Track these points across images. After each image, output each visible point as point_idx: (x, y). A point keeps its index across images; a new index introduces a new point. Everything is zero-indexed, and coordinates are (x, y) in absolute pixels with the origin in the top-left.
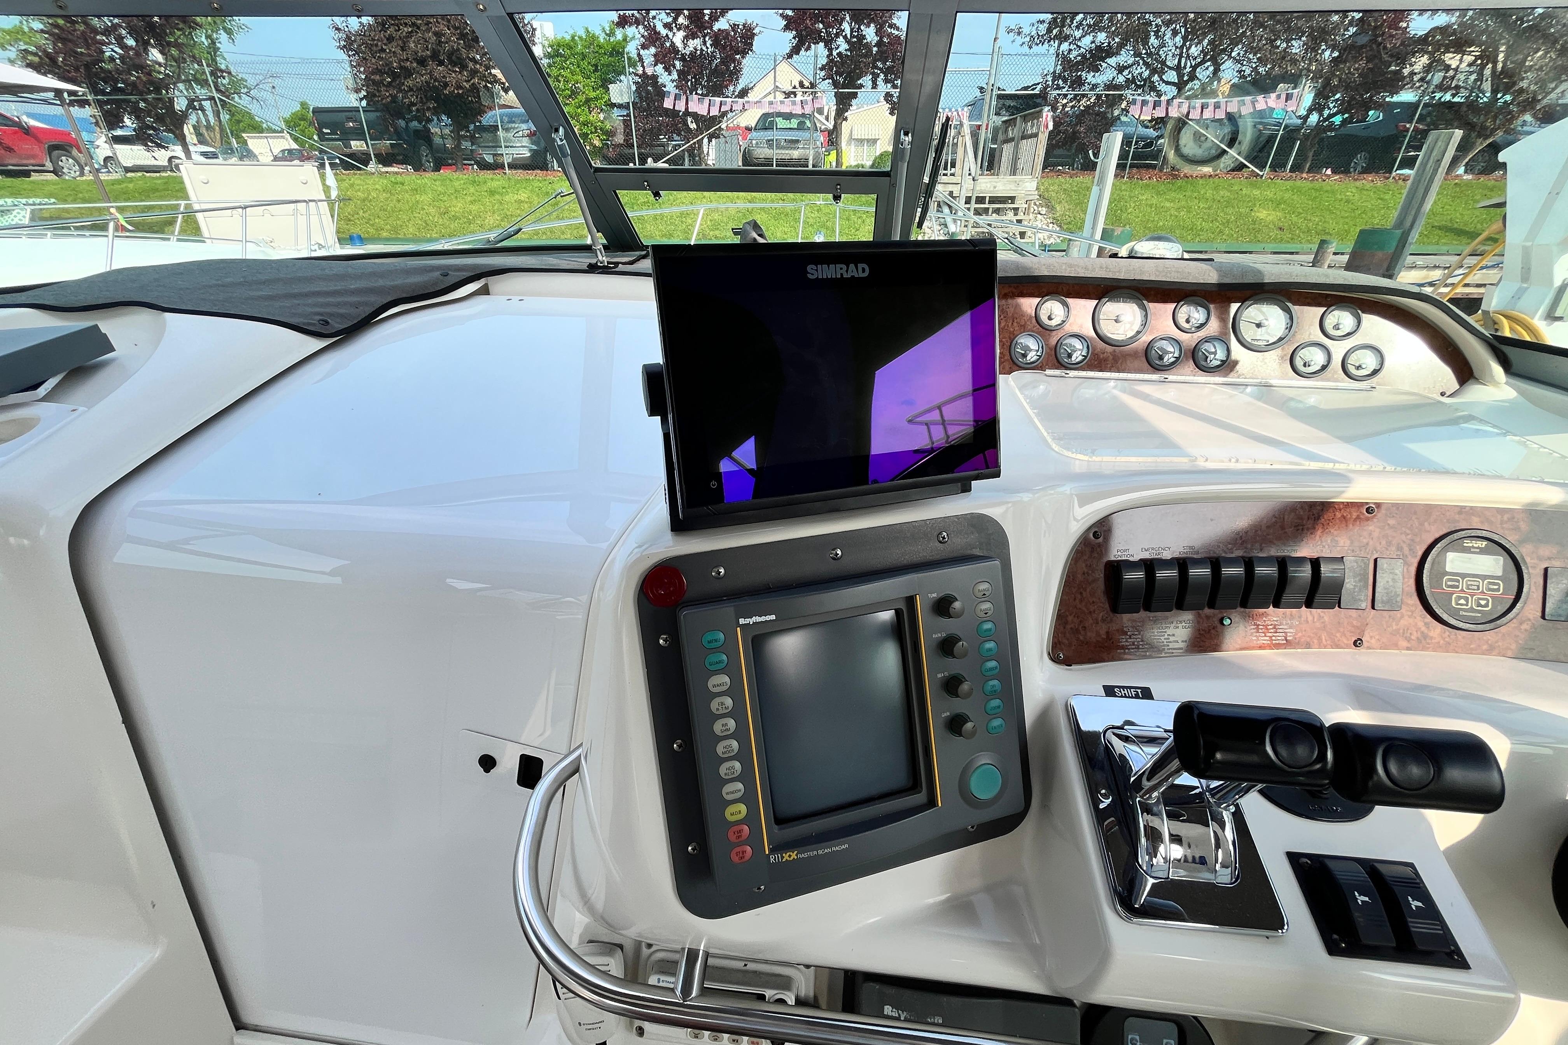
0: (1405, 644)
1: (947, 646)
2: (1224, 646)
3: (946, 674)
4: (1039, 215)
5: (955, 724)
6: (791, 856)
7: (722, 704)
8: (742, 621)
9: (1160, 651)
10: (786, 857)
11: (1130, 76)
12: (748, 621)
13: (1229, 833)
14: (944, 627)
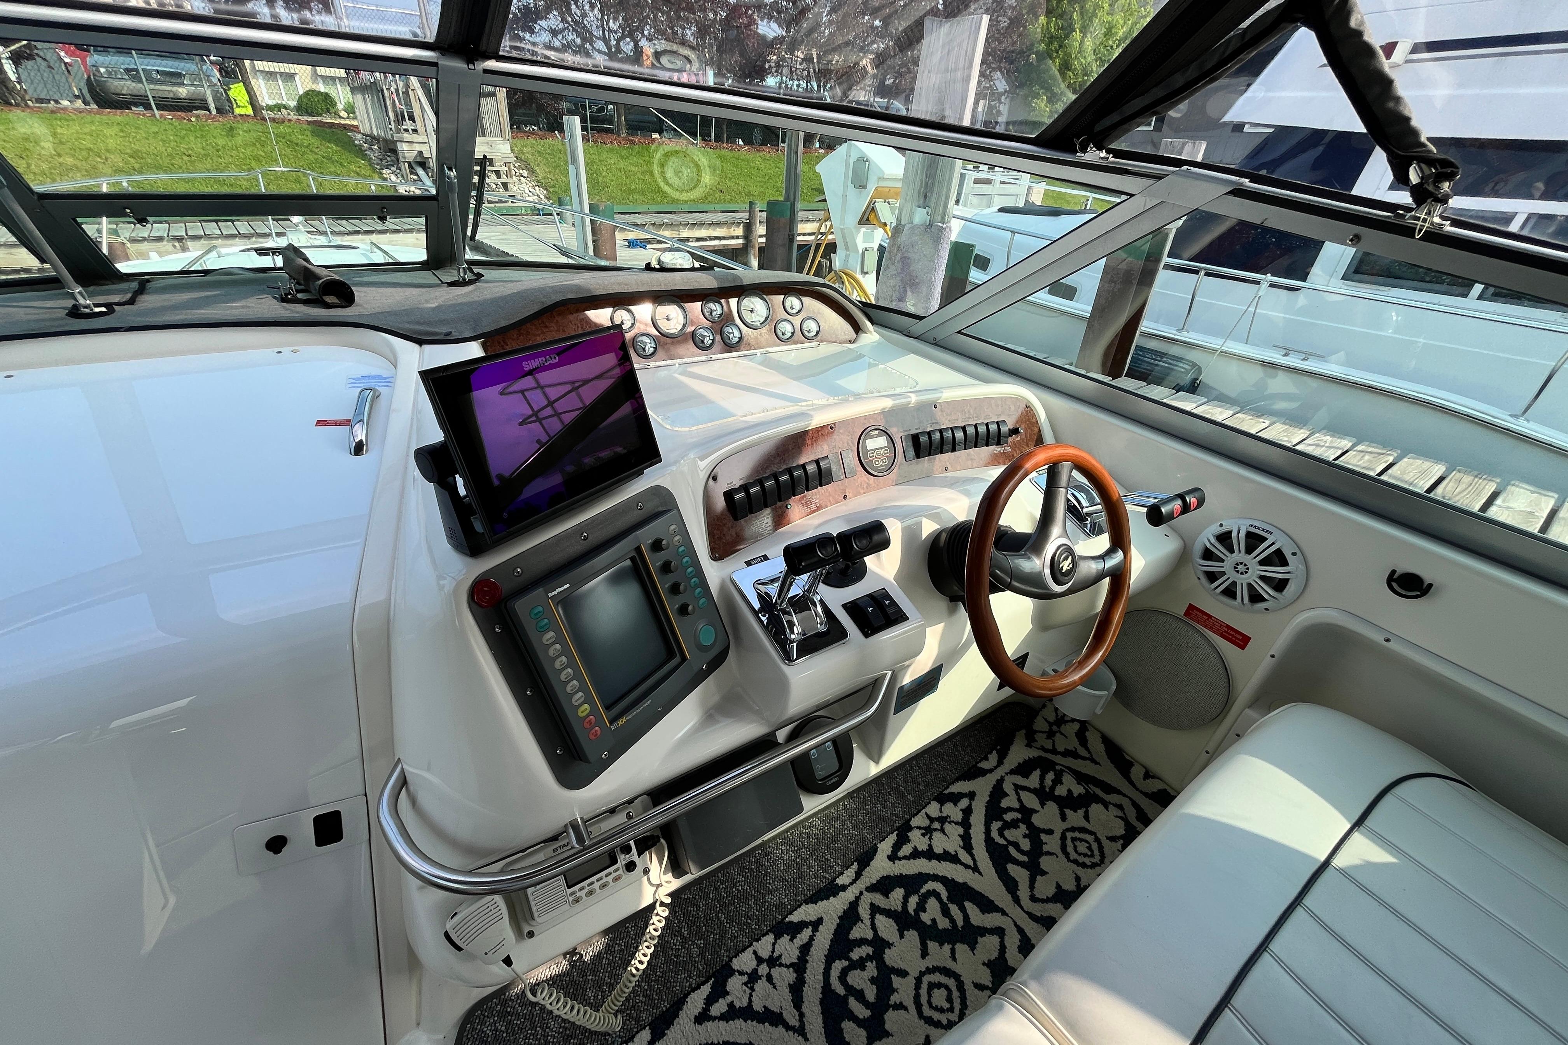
0: (862, 491)
1: (666, 568)
2: (791, 520)
3: (669, 584)
4: (522, 178)
5: (683, 610)
6: (622, 721)
7: (555, 649)
8: (550, 595)
9: (762, 535)
10: (620, 723)
11: (564, 41)
12: (553, 593)
13: (819, 609)
14: (662, 557)
